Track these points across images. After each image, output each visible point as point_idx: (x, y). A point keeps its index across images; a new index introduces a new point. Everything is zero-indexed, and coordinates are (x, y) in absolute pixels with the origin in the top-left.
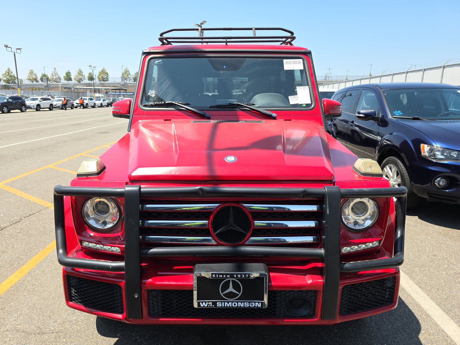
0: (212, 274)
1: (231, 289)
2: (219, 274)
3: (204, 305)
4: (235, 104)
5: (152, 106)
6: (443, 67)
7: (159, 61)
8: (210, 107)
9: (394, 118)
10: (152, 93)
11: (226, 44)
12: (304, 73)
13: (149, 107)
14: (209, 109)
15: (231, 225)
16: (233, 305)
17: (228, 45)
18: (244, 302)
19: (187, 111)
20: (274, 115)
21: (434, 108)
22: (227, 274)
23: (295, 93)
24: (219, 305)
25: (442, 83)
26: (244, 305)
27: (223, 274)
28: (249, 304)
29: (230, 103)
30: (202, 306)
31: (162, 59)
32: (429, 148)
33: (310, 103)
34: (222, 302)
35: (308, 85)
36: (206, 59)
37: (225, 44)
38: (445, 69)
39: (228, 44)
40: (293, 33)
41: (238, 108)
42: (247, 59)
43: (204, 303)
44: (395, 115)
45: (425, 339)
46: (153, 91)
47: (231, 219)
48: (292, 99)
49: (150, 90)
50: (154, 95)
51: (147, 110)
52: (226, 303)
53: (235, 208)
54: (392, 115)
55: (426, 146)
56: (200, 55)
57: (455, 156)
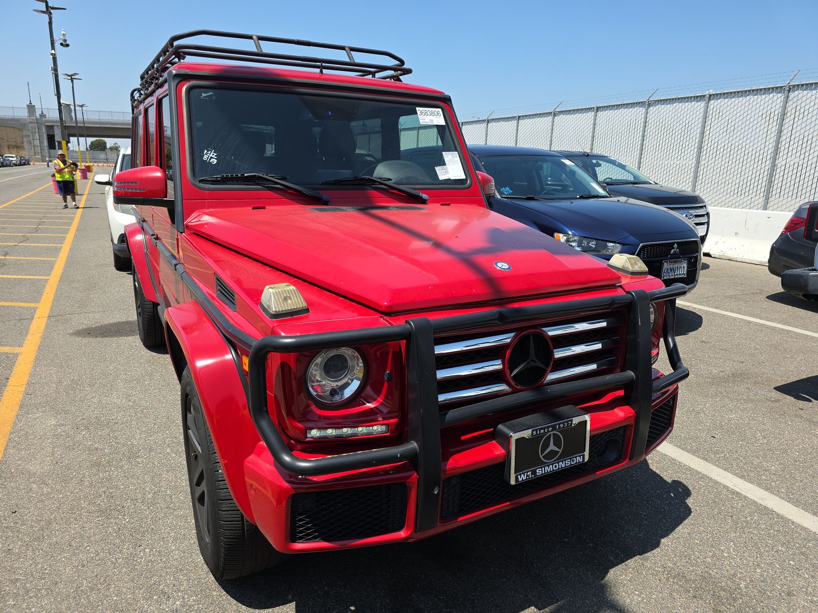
0: (533, 431)
1: (552, 447)
2: (540, 429)
3: (522, 478)
4: (364, 179)
5: (216, 182)
6: (487, 121)
7: (209, 94)
8: (322, 184)
9: (503, 197)
10: (210, 156)
11: (321, 72)
12: (447, 130)
13: (210, 182)
14: (321, 186)
15: (532, 360)
16: (554, 469)
17: (325, 74)
18: (565, 460)
19: (285, 192)
20: (425, 196)
21: (526, 183)
22: (548, 427)
23: (442, 163)
24: (539, 472)
25: (488, 144)
26: (565, 464)
27: (544, 429)
28: (570, 462)
29: (356, 177)
30: (520, 479)
31: (213, 90)
32: (565, 238)
33: (465, 178)
34: (541, 468)
35: (456, 150)
36: (296, 96)
37: (318, 70)
38: (489, 124)
39: (325, 71)
40: (403, 61)
41: (368, 185)
42: (364, 102)
43: (522, 475)
44: (504, 194)
45: (657, 469)
46: (212, 153)
47: (532, 351)
48: (440, 171)
49: (206, 151)
50: (214, 159)
51: (209, 189)
52: (547, 468)
53: (534, 335)
54: (501, 193)
55: (561, 235)
56: (285, 87)
57: (594, 246)
